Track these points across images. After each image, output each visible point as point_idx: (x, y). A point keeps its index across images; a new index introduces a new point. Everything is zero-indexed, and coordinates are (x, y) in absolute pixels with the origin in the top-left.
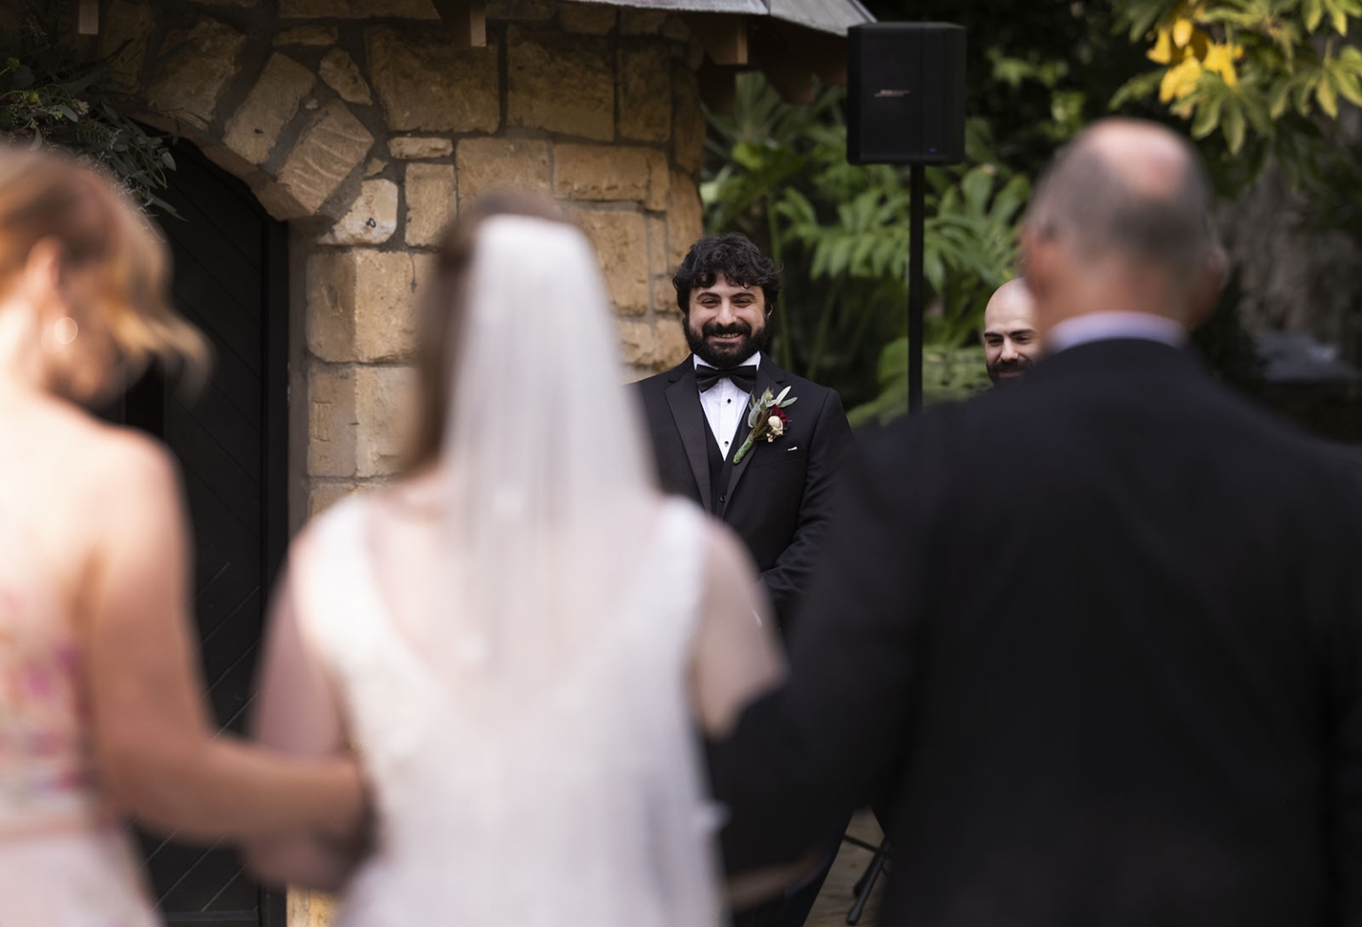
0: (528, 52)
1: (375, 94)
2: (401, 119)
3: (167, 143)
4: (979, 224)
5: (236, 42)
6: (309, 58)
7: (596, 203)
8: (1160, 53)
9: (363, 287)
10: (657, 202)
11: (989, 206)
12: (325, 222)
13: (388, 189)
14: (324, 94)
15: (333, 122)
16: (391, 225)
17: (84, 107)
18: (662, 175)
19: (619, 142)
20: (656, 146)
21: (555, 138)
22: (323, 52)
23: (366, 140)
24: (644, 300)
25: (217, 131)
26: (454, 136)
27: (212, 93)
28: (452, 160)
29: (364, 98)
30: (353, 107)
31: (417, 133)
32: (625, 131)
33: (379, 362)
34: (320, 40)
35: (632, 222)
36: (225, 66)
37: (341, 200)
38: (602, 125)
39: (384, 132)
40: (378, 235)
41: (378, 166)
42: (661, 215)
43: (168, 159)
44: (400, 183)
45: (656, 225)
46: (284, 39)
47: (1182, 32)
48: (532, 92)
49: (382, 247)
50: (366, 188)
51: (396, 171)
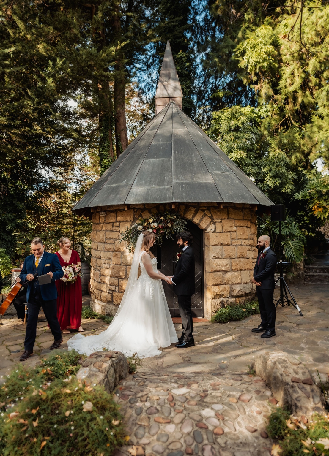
0: (231, 210)
1: (211, 215)
2: (215, 217)
3: (186, 221)
4: (293, 228)
5: (195, 209)
6: (203, 211)
7: (241, 227)
8: (313, 210)
9: (210, 237)
10: (249, 226)
11: (294, 226)
12: (205, 229)
13: (213, 226)
14: (205, 215)
15: (206, 218)
16: (214, 230)
17: (175, 217)
18: (249, 223)
19: (243, 219)
20: (249, 220)
21: (235, 219)
22: (205, 210)
23: (210, 220)
24: (247, 237)
25: (192, 219)
26: (222, 219)
27: (192, 215)
28: (222, 222)
29: (210, 215)
30: (209, 216)
31: (217, 219)
32: (244, 218)
33: (213, 245)
34: (204, 209)
35: (246, 229)
36: (193, 212)
37: (207, 227)
38: (241, 218)
39: (212, 219)
40: (212, 231)
41: (212, 223)
42: (250, 228)
43: (186, 223)
44: (215, 225)
45: (249, 229)
46: (200, 209)
47: (316, 207)
48: (232, 214)
49: (213, 232)
50: (211, 225)
51: (214, 223)
